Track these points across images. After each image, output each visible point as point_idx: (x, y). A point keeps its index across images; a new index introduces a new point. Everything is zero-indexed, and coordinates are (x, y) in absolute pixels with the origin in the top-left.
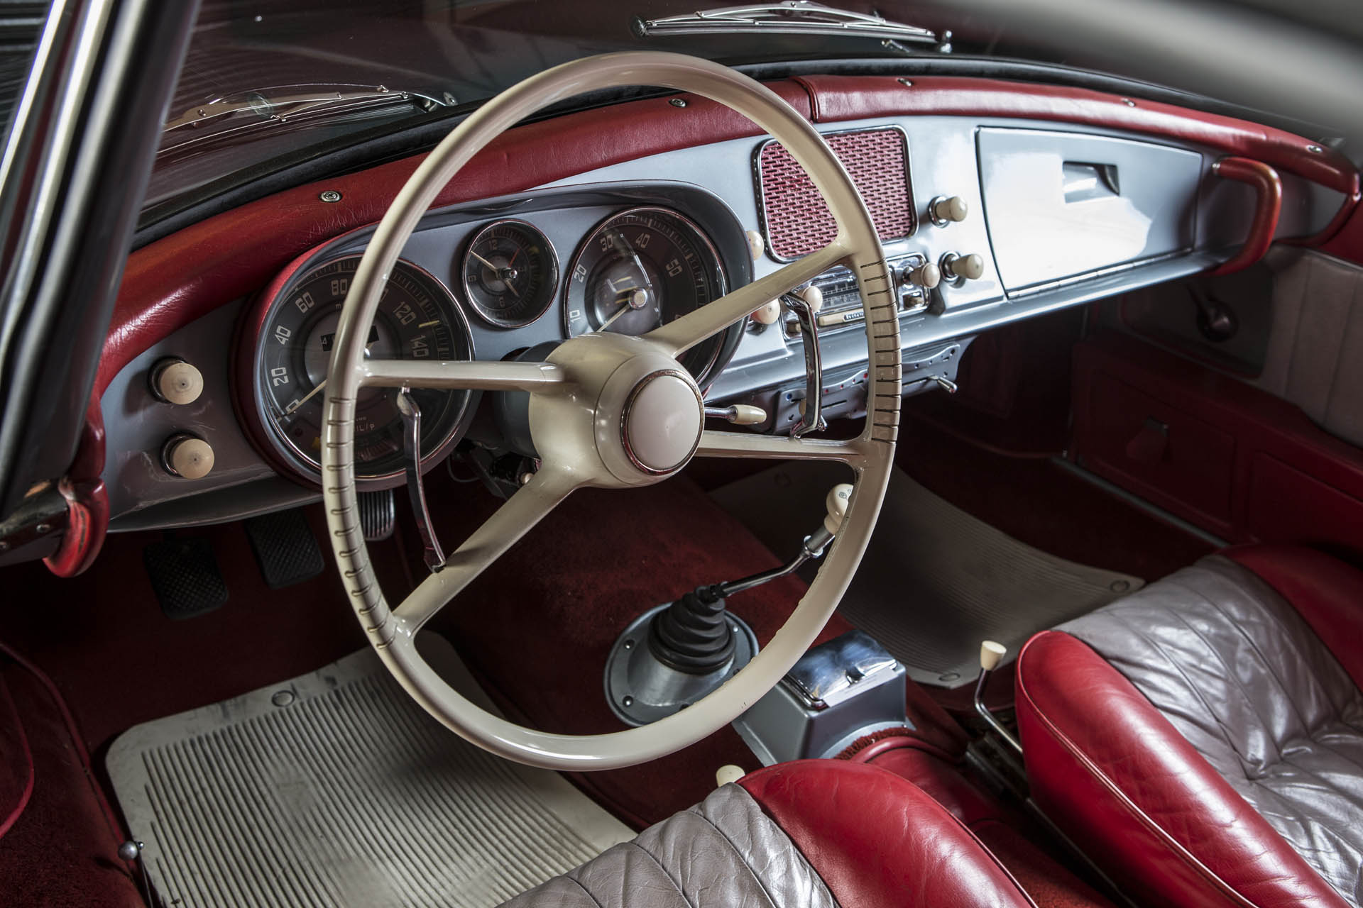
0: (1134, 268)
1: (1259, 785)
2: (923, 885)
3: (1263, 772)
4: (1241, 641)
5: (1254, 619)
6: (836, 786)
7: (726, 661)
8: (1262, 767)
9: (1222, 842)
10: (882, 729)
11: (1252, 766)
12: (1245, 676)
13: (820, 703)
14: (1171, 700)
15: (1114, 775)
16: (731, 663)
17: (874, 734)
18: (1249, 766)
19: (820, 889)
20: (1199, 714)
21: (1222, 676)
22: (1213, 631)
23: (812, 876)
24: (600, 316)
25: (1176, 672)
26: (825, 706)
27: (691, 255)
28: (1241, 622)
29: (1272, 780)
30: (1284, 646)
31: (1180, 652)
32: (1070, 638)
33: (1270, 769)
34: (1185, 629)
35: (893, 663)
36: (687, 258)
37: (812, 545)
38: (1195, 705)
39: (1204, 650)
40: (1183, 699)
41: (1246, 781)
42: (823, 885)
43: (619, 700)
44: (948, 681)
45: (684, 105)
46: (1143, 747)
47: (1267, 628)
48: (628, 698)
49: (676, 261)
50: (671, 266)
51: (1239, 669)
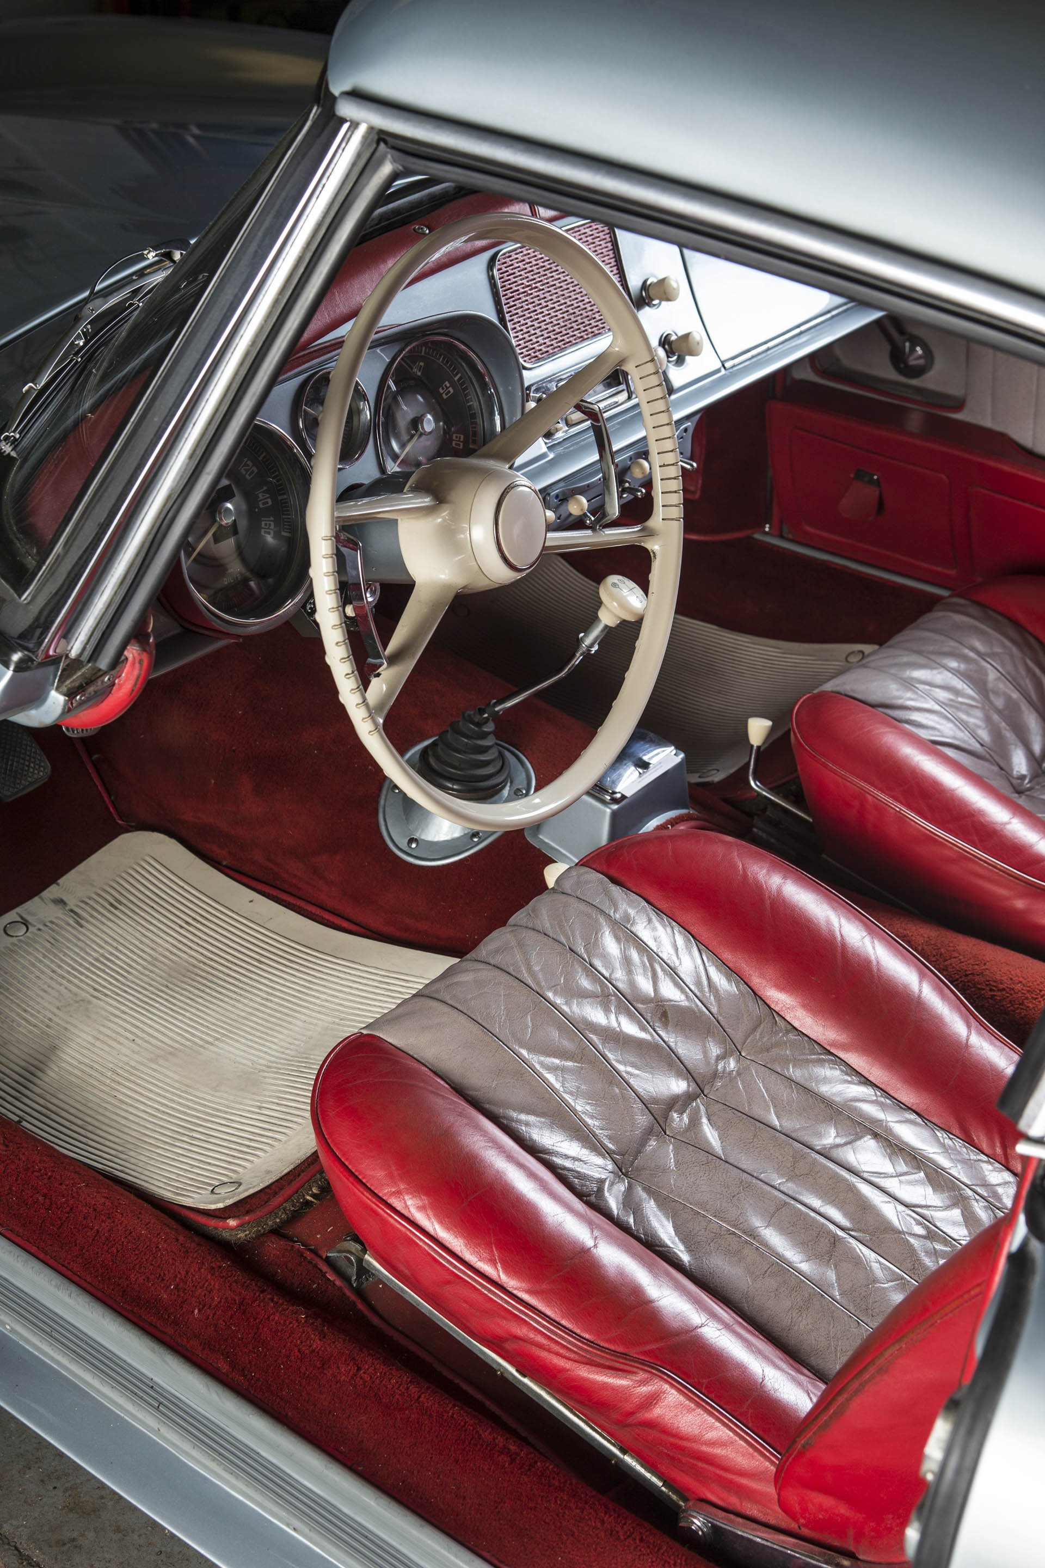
0: (833, 317)
1: (1026, 795)
2: (769, 908)
3: (1028, 786)
4: (990, 672)
5: (998, 649)
6: (670, 848)
7: (505, 782)
8: (1027, 781)
9: (1006, 837)
10: (674, 816)
11: (1019, 781)
12: (999, 703)
13: (618, 796)
14: (937, 733)
15: (903, 801)
16: (509, 784)
17: (667, 821)
18: (1015, 782)
19: (680, 932)
20: (964, 741)
21: (979, 705)
22: (963, 666)
23: (670, 924)
24: (395, 445)
25: (937, 708)
26: (623, 797)
27: (459, 375)
28: (988, 655)
29: (1038, 790)
30: (1029, 670)
31: (937, 690)
32: (834, 694)
33: (1036, 780)
34: (936, 668)
35: (671, 750)
36: (456, 379)
37: (588, 641)
38: (960, 735)
39: (959, 684)
40: (946, 730)
41: (1016, 795)
42: (681, 929)
43: (403, 843)
44: (708, 776)
45: (427, 231)
46: (923, 771)
47: (1012, 656)
48: (411, 840)
49: (447, 384)
50: (443, 389)
51: (992, 697)
